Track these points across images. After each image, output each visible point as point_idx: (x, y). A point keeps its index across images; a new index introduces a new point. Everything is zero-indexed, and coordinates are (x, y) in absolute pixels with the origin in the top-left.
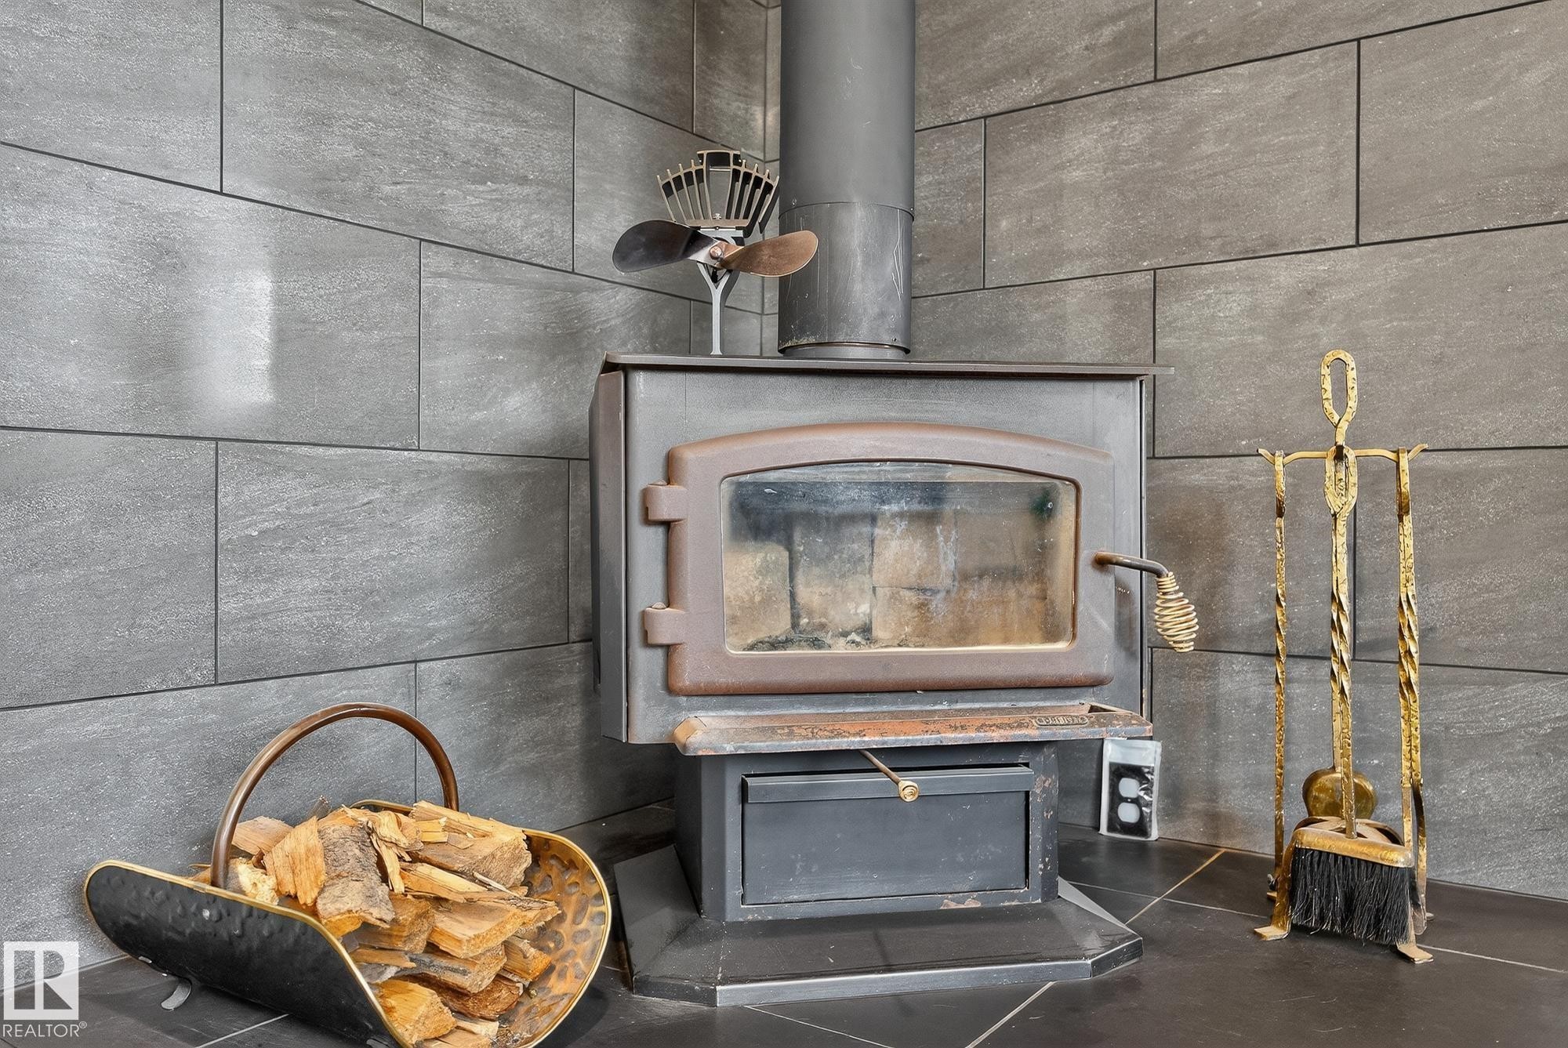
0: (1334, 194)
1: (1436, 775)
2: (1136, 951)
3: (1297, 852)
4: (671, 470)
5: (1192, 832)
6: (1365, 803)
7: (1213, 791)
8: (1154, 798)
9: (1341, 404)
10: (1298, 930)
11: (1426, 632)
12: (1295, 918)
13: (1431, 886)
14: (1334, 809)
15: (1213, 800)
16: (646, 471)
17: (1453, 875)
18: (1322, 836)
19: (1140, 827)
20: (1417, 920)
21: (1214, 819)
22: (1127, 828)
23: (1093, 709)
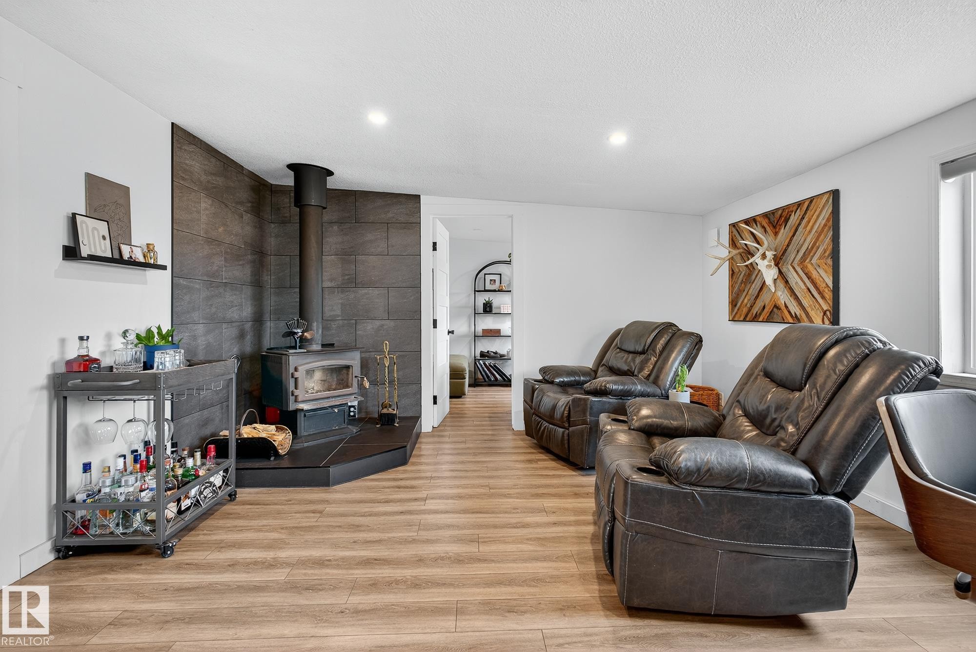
0: (385, 311)
1: (399, 401)
2: (360, 431)
3: (381, 414)
4: (296, 370)
5: (363, 415)
6: (390, 406)
7: (367, 408)
8: (356, 411)
9: (386, 348)
10: (382, 425)
11: (398, 379)
12: (381, 423)
13: (399, 417)
14: (386, 407)
15: (367, 409)
16: (292, 370)
17: (401, 415)
18: (385, 411)
19: (354, 416)
20: (397, 420)
21: (367, 413)
22: (352, 416)
23: (355, 397)
